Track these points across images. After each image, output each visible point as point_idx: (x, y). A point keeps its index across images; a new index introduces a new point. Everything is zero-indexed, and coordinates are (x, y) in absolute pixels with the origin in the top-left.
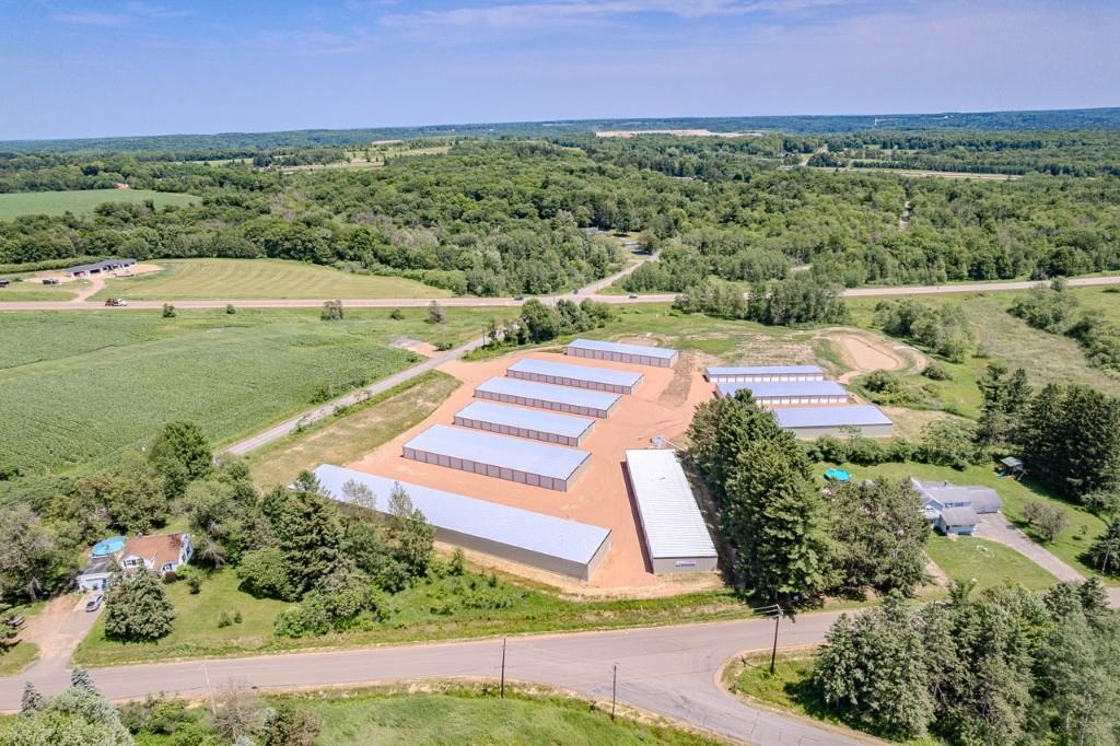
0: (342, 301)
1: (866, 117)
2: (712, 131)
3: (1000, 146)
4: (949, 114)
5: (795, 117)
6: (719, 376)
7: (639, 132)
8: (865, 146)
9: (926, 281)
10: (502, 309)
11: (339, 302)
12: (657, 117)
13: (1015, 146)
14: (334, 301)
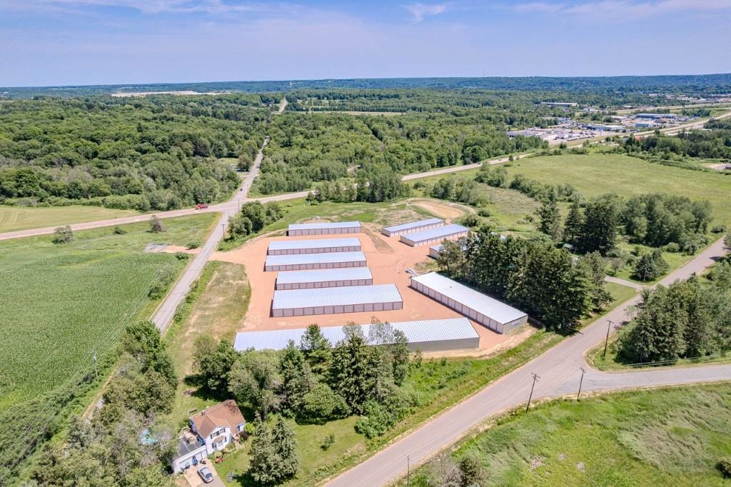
0: (71, 225)
1: (285, 82)
2: (199, 92)
3: (380, 97)
4: (331, 80)
5: (241, 82)
6: (394, 232)
7: (147, 93)
8: (309, 99)
9: (421, 169)
10: (197, 216)
11: (68, 227)
12: (145, 83)
13: (387, 97)
14: (64, 227)
